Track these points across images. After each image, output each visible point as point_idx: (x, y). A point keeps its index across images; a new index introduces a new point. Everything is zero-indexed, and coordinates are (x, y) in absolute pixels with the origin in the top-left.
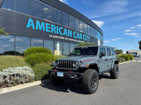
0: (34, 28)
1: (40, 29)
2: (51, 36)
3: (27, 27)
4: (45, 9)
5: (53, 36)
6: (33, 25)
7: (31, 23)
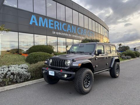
0: (37, 24)
1: (43, 26)
2: (54, 33)
3: (30, 24)
4: (48, 5)
5: (56, 33)
6: (36, 22)
7: (34, 20)
